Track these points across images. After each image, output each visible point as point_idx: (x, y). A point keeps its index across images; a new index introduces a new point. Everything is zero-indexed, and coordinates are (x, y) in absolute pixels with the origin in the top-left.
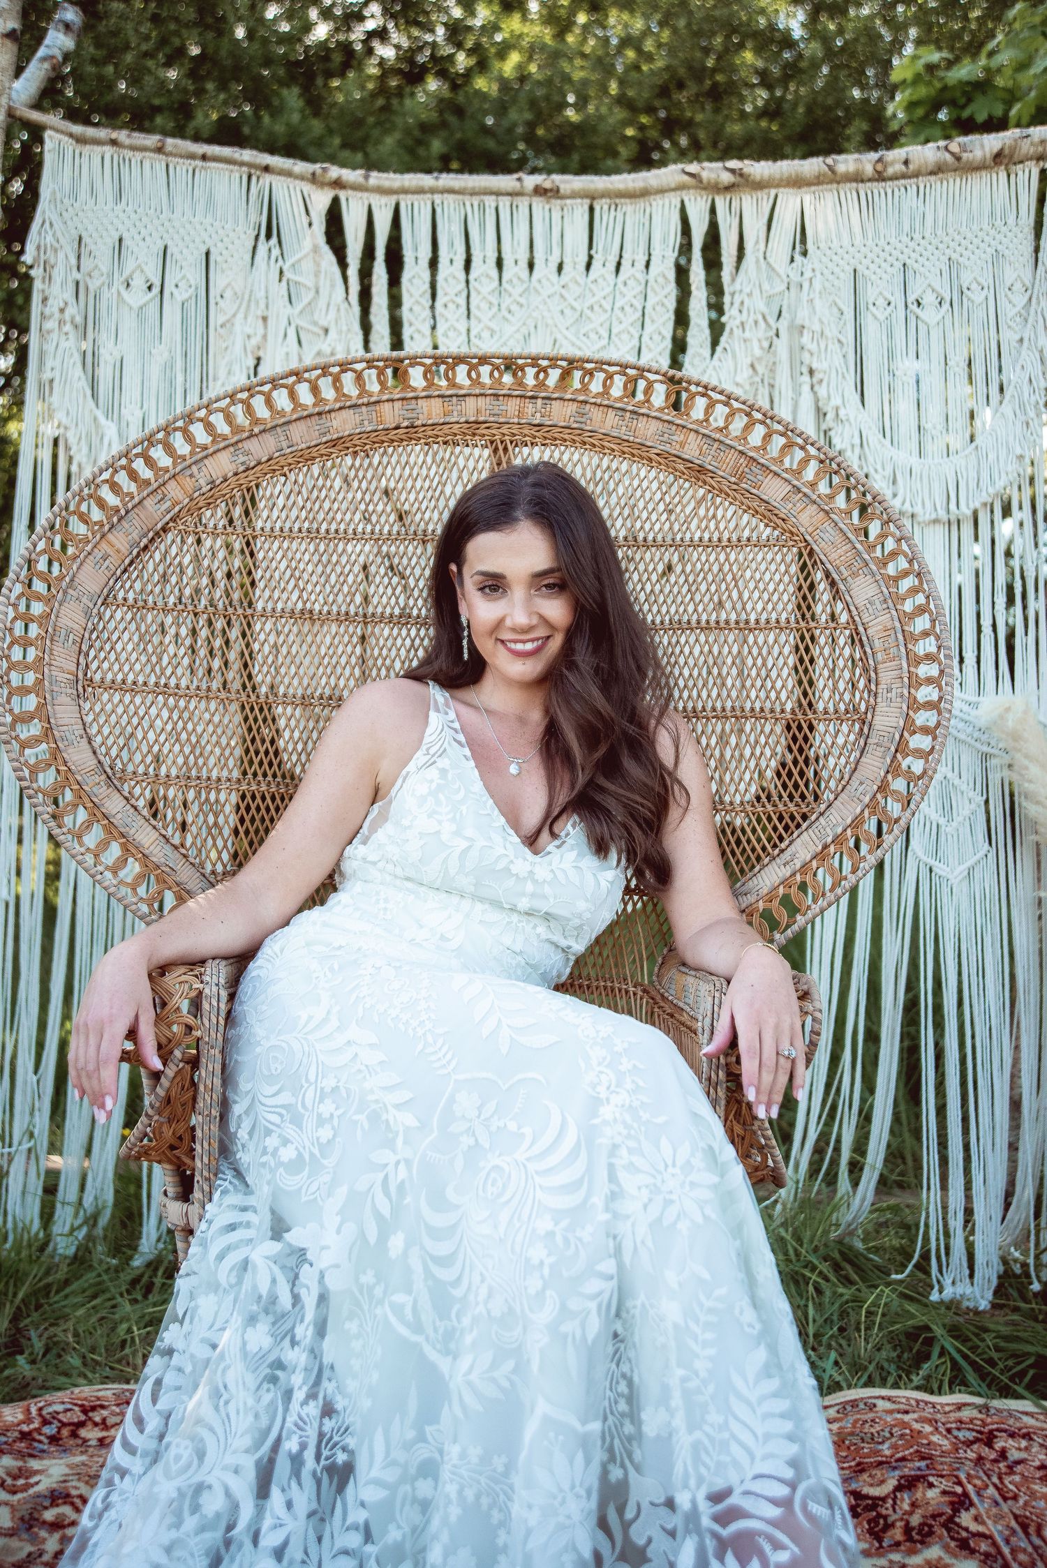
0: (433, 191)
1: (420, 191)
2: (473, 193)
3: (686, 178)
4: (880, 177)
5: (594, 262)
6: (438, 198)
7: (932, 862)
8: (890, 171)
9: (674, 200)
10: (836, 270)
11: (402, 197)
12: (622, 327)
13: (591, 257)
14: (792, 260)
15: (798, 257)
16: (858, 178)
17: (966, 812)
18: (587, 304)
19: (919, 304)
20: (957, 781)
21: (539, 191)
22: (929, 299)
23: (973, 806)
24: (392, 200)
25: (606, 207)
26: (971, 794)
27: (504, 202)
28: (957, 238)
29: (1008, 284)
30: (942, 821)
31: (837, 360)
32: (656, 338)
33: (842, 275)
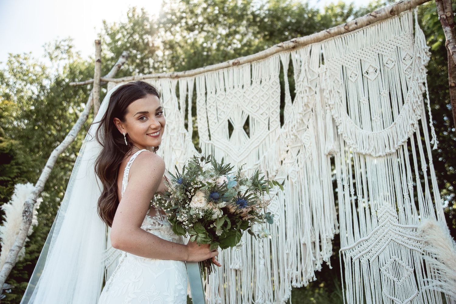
0: (204, 72)
1: (200, 73)
2: (216, 70)
3: (278, 48)
4: (348, 31)
5: (253, 83)
6: (206, 74)
7: (393, 298)
8: (351, 28)
9: (277, 56)
10: (336, 67)
11: (196, 76)
12: (263, 102)
13: (252, 81)
14: (319, 67)
15: (321, 65)
16: (339, 33)
17: (406, 275)
18: (251, 97)
19: (367, 73)
20: (400, 262)
21: (234, 64)
22: (371, 70)
23: (409, 273)
24: (193, 78)
25: (256, 64)
26: (407, 267)
27: (225, 70)
28: (380, 45)
29: (403, 58)
30: (395, 279)
31: (338, 100)
32: (275, 103)
33: (338, 69)
